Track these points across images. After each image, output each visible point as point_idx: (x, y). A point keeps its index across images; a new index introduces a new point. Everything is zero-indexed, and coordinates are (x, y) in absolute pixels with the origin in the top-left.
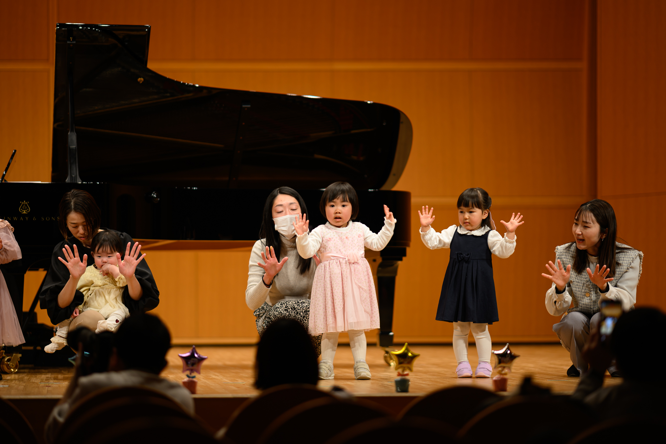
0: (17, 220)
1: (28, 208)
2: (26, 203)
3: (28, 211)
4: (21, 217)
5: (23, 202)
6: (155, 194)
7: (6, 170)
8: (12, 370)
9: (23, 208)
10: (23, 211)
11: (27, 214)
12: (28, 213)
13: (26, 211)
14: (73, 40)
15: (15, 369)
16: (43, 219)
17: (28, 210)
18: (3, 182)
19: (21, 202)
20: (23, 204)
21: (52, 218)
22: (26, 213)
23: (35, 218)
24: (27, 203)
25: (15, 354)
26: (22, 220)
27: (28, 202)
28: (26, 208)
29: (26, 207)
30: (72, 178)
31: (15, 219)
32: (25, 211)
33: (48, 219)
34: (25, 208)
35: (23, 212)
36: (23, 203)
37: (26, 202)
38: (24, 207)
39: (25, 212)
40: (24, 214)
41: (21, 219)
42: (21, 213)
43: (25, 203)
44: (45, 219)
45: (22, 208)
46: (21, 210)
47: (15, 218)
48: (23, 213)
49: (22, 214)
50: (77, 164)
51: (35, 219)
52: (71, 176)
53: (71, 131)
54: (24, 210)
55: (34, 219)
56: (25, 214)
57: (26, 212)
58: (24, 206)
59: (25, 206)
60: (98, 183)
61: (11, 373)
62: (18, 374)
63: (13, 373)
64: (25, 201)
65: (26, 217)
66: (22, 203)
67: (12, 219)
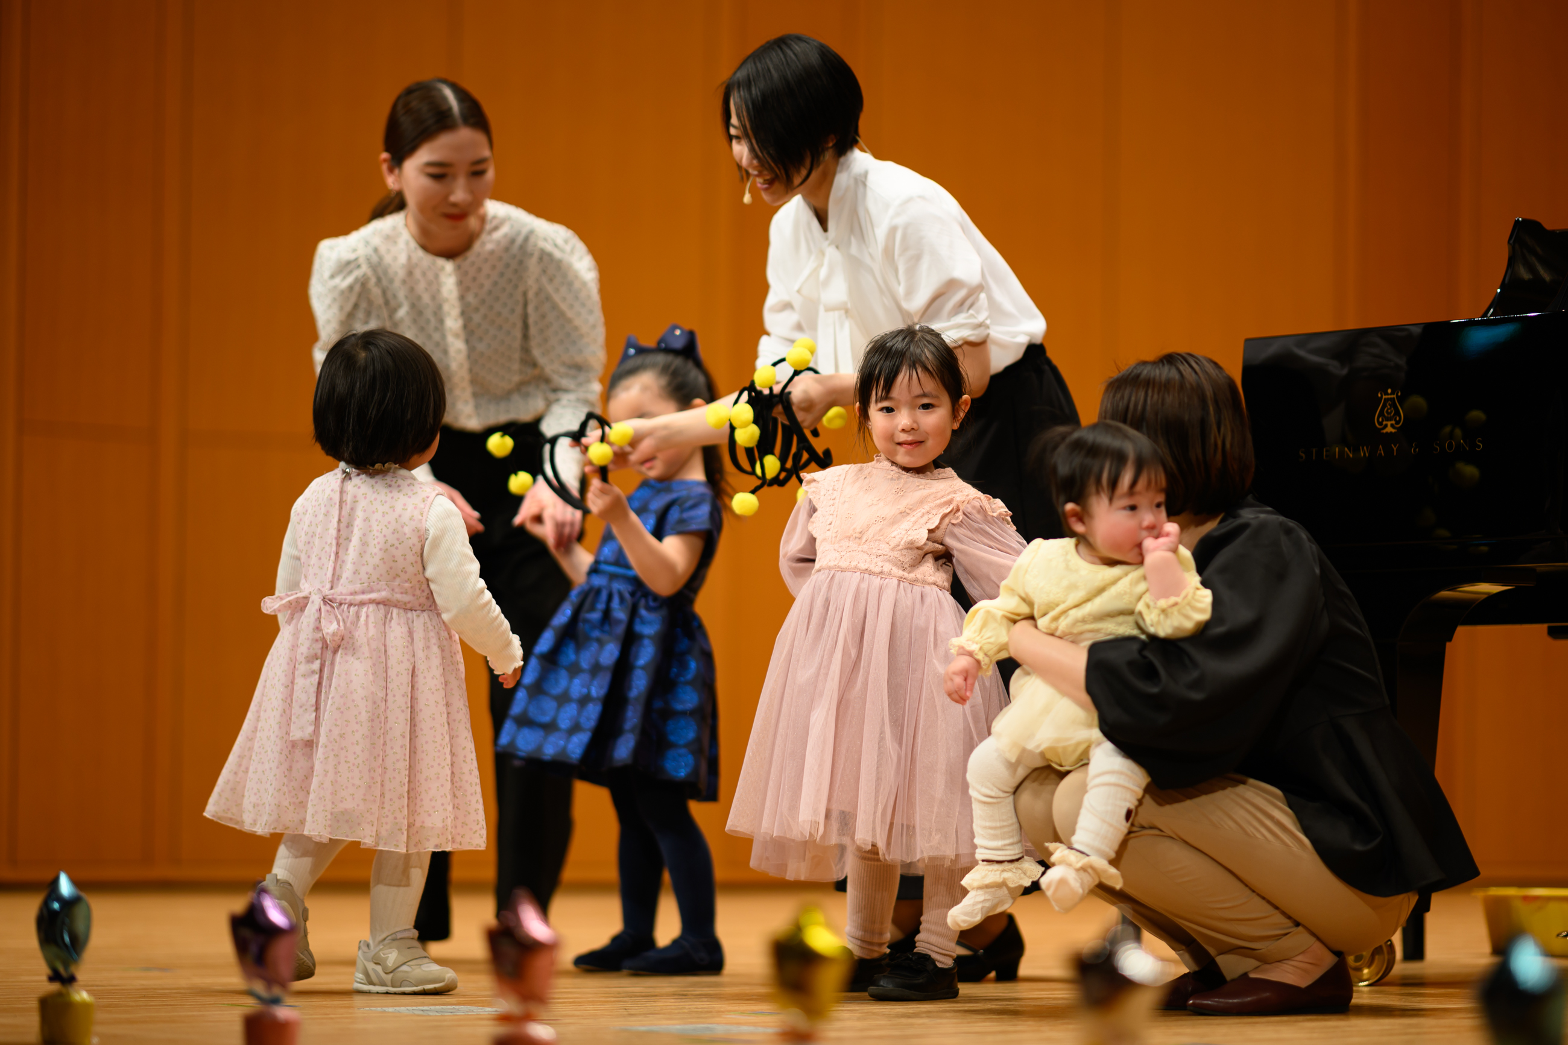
0: (1370, 453)
1: (1397, 413)
2: (1392, 396)
4: (1381, 448)
5: (1387, 394)
9: (1384, 415)
11: (1395, 432)
12: (1400, 431)
13: (1393, 422)
16: (1435, 449)
17: (1398, 419)
19: (1379, 395)
20: (1386, 400)
21: (1463, 443)
22: (1393, 431)
23: (1415, 446)
24: (1395, 396)
26: (1381, 454)
27: (1399, 394)
28: (1393, 412)
29: (1394, 409)
31: (1365, 454)
32: (1389, 423)
33: (1450, 446)
34: (1391, 412)
35: (1386, 426)
36: (1387, 397)
37: (1392, 393)
38: (1387, 412)
39: (1389, 429)
40: (1387, 433)
41: (1379, 452)
42: (1378, 430)
43: (1389, 396)
44: (1441, 446)
45: (1381, 414)
46: (1380, 420)
47: (1365, 448)
48: (1385, 431)
49: (1383, 433)
51: (1417, 450)
54: (1388, 419)
55: (1415, 451)
56: (1391, 433)
57: (1392, 426)
58: (1389, 407)
59: (1391, 406)
64: (1389, 391)
65: (1393, 445)
66: (1384, 397)
67: (1356, 453)
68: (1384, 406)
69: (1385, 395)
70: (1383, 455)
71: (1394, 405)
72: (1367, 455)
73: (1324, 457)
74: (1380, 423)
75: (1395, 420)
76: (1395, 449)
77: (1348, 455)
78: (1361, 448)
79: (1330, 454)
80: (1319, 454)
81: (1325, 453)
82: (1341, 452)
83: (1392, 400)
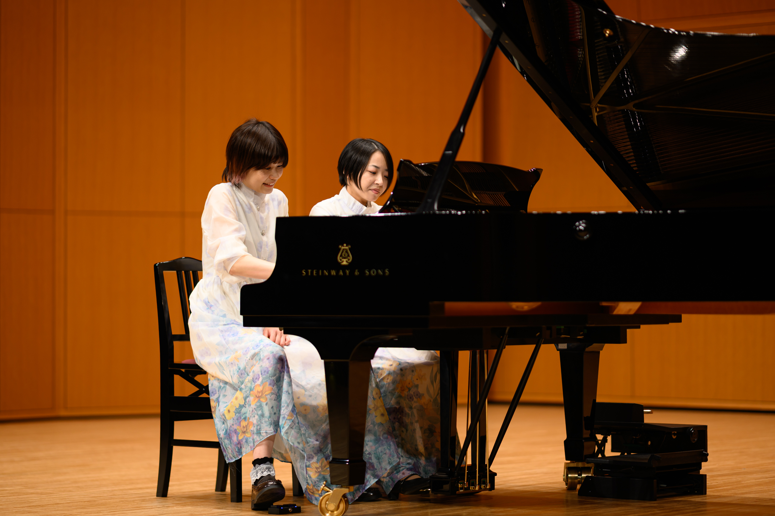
0: (336, 274)
1: (348, 256)
3: (349, 260)
4: (341, 271)
5: (343, 246)
10: (343, 260)
12: (350, 263)
16: (367, 273)
17: (349, 258)
19: (340, 247)
20: (343, 250)
21: (380, 271)
23: (358, 271)
27: (350, 247)
28: (347, 255)
30: (426, 204)
31: (334, 274)
32: (345, 260)
33: (373, 273)
35: (343, 262)
37: (346, 246)
38: (344, 255)
39: (345, 263)
40: (344, 266)
41: (340, 273)
42: (339, 264)
44: (369, 272)
45: (341, 256)
46: (341, 258)
47: (334, 271)
49: (342, 265)
51: (358, 273)
54: (345, 258)
56: (346, 265)
57: (347, 262)
58: (345, 252)
64: (345, 245)
65: (346, 270)
67: (330, 273)
68: (342, 252)
70: (342, 274)
71: (347, 252)
72: (335, 274)
73: (315, 274)
74: (341, 260)
76: (348, 272)
77: (326, 274)
78: (332, 271)
79: (318, 273)
80: (312, 272)
81: (315, 272)
82: (323, 272)
83: (346, 249)
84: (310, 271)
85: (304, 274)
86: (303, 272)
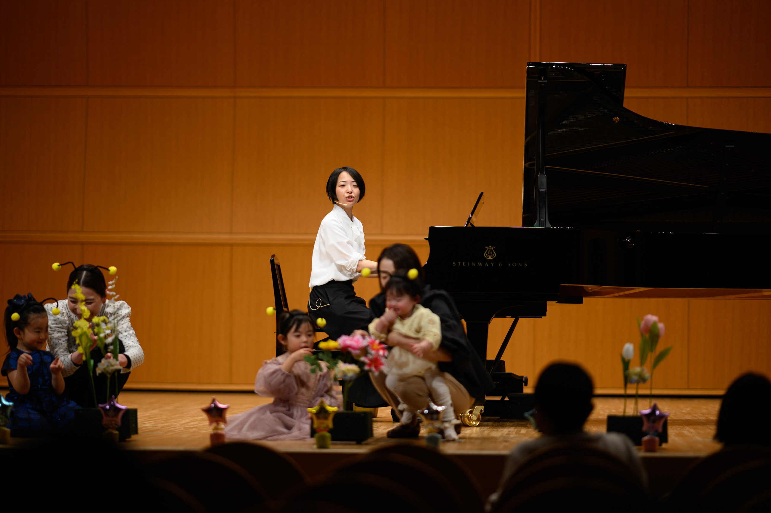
1: (493, 253)
2: (491, 248)
3: (493, 256)
4: (487, 263)
5: (489, 247)
6: (630, 239)
7: (472, 213)
8: (474, 423)
9: (488, 254)
10: (488, 256)
12: (494, 258)
13: (492, 256)
14: (545, 79)
15: (477, 422)
16: (509, 265)
17: (493, 255)
18: (469, 226)
19: (486, 247)
20: (489, 249)
21: (519, 263)
22: (492, 259)
24: (492, 248)
25: (477, 406)
26: (487, 265)
27: (494, 248)
30: (540, 222)
31: (480, 265)
32: (490, 256)
33: (514, 265)
34: (491, 253)
35: (489, 257)
36: (489, 248)
37: (491, 247)
38: (489, 253)
39: (490, 258)
40: (489, 259)
42: (486, 258)
43: (490, 248)
44: (511, 264)
45: (487, 253)
46: (487, 255)
48: (488, 258)
50: (547, 208)
52: (540, 221)
53: (541, 173)
54: (489, 255)
55: (500, 265)
56: (491, 259)
57: (491, 257)
59: (491, 251)
60: (568, 228)
61: (473, 426)
62: (480, 427)
63: (475, 426)
64: (490, 246)
66: (488, 248)
67: (477, 264)
68: (488, 251)
69: (488, 247)
70: (488, 265)
71: (492, 250)
72: (481, 265)
73: (464, 265)
75: (492, 255)
76: (492, 264)
77: (473, 265)
78: (479, 263)
79: (466, 264)
80: (461, 264)
81: (464, 264)
82: (471, 264)
83: (492, 249)
84: (459, 263)
85: (454, 265)
86: (454, 263)
